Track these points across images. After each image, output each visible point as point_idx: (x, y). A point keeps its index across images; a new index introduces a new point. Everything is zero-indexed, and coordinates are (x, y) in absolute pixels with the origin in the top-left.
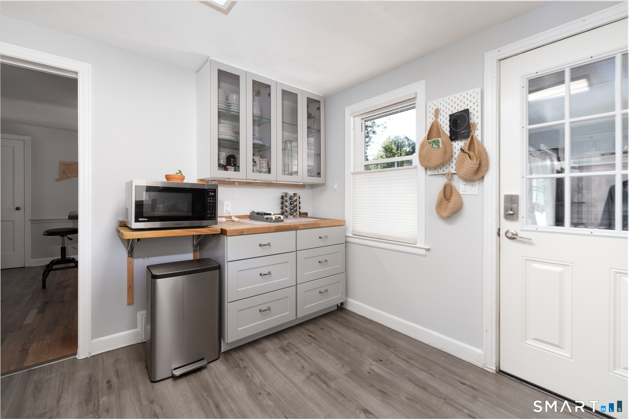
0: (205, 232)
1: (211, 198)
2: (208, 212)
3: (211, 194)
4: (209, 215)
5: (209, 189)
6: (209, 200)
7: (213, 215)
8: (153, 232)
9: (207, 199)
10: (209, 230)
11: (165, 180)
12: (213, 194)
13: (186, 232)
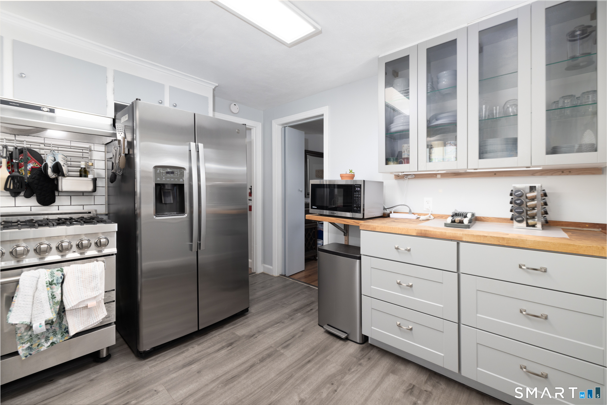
0: (351, 223)
1: (357, 193)
2: (355, 205)
3: (357, 189)
4: (355, 208)
5: (355, 185)
6: (355, 194)
7: (359, 209)
8: (317, 217)
9: (354, 193)
10: (354, 222)
11: (340, 178)
12: (359, 189)
13: (338, 220)
